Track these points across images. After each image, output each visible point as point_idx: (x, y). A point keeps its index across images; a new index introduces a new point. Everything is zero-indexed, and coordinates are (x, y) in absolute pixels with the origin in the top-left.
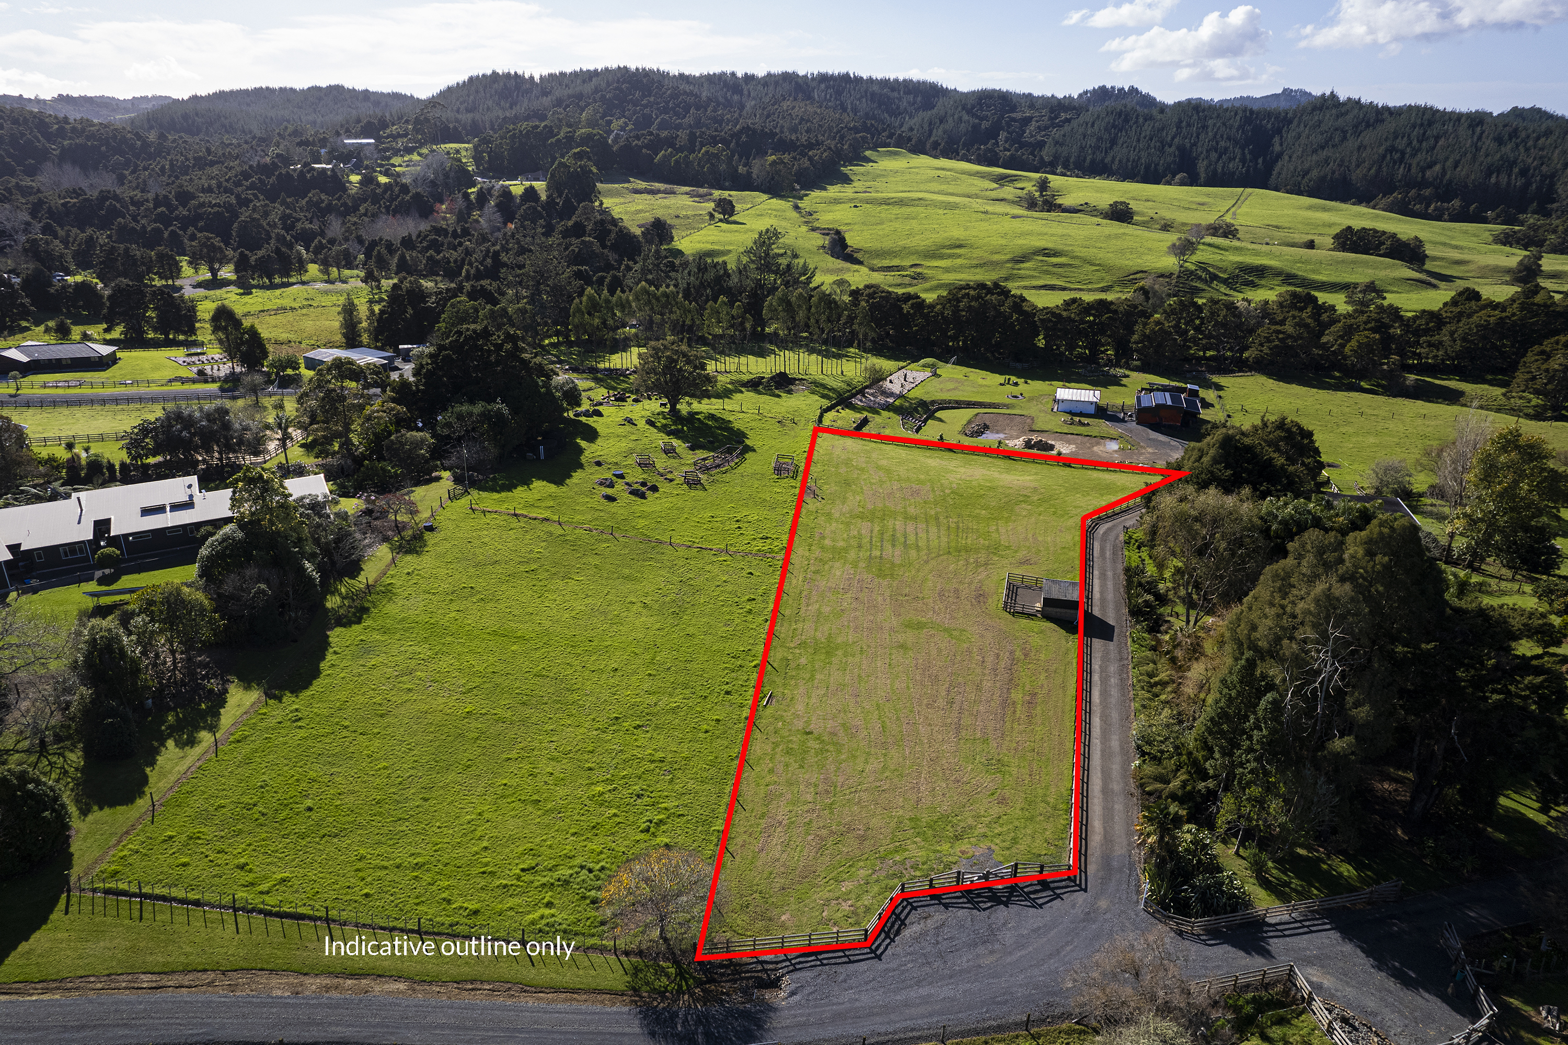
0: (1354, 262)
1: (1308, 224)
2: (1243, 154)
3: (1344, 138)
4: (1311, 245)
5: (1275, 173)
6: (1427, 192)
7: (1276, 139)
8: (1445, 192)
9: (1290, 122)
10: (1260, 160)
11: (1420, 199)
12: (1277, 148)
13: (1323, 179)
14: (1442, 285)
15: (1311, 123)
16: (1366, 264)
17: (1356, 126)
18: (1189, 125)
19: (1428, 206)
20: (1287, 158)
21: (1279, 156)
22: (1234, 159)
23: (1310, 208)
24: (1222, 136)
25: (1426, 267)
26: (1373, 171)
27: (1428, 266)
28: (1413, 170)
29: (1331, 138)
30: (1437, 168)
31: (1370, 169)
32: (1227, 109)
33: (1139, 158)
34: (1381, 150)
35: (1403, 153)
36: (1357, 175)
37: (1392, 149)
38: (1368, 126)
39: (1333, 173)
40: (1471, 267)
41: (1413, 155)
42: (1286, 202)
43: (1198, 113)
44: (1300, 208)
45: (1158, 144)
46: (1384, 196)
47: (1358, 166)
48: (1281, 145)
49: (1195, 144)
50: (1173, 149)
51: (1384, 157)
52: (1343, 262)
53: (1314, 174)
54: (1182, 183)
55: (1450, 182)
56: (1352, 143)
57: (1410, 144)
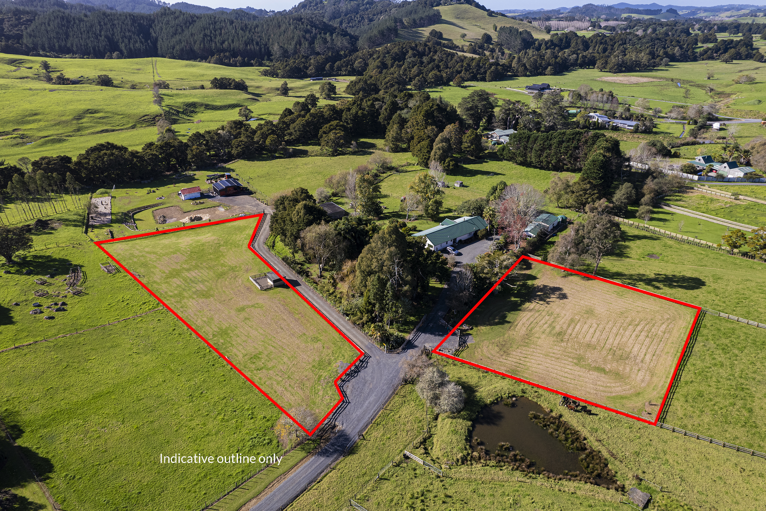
0: (225, 94)
1: (193, 76)
2: (140, 39)
3: (183, 30)
4: (202, 87)
5: (159, 48)
6: (227, 54)
7: (151, 30)
8: (234, 54)
9: (154, 21)
10: (149, 41)
11: (227, 57)
12: (153, 34)
13: (182, 50)
14: (259, 98)
15: (164, 22)
16: (229, 94)
17: (185, 24)
18: (105, 24)
19: (230, 60)
20: (161, 40)
21: (156, 40)
22: (137, 41)
23: (186, 66)
24: (125, 30)
25: (249, 91)
26: (202, 45)
27: (250, 90)
28: (218, 44)
29: (177, 30)
30: (226, 43)
31: (200, 45)
32: (120, 15)
33: (87, 44)
34: (202, 35)
35: (211, 37)
36: (196, 47)
37: (205, 35)
38: (190, 24)
39: (186, 47)
40: (263, 89)
41: (215, 38)
42: (174, 64)
43: (107, 17)
44: (182, 67)
45: (94, 35)
46: (212, 57)
47: (195, 43)
48: (155, 33)
49: (113, 35)
50: (103, 37)
51: (204, 39)
52: (221, 94)
53: (178, 47)
54: (119, 58)
55: (234, 49)
56: (187, 33)
57: (211, 32)
